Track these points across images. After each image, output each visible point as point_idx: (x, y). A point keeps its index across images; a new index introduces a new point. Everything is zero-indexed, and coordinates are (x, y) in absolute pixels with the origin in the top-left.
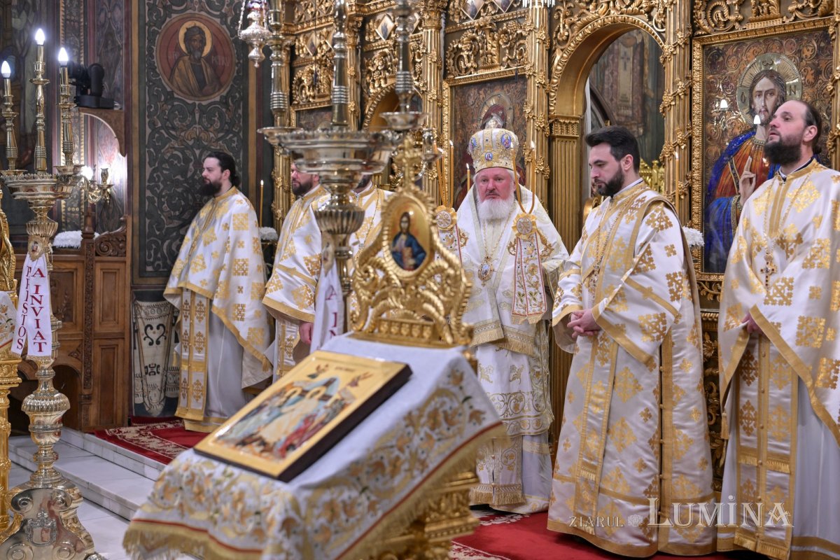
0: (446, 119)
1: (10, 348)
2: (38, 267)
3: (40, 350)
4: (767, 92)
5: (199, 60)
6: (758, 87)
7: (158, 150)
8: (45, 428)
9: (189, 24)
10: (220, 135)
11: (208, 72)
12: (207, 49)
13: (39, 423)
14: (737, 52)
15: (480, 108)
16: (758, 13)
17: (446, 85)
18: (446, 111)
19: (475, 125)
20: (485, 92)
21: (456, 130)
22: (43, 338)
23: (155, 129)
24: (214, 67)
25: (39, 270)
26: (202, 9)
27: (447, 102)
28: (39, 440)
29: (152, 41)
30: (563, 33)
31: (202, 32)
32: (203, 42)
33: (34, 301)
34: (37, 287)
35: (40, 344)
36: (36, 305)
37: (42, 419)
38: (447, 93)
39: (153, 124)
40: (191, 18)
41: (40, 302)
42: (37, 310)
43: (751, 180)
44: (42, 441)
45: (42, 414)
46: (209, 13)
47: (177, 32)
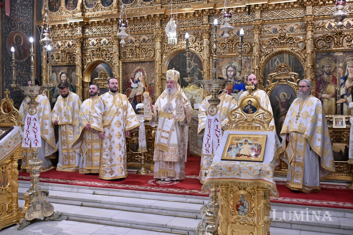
0: (121, 72)
1: (21, 145)
2: (34, 117)
3: (36, 145)
4: (231, 71)
5: (19, 47)
6: (229, 69)
7: (8, 77)
8: (36, 171)
9: (16, 35)
10: (26, 73)
11: (22, 51)
12: (22, 43)
13: (34, 170)
14: (222, 60)
15: (133, 69)
16: (229, 52)
17: (120, 62)
18: (121, 69)
19: (131, 74)
20: (135, 65)
21: (123, 75)
22: (37, 141)
23: (7, 70)
24: (24, 50)
25: (35, 118)
26: (20, 30)
27: (121, 67)
28: (33, 176)
29: (6, 39)
30: (167, 51)
31: (20, 38)
32: (21, 41)
33: (34, 129)
34: (35, 124)
35: (36, 143)
36: (35, 130)
37: (35, 168)
38: (121, 64)
39: (6, 68)
40: (17, 32)
41: (37, 129)
42: (36, 132)
43: (227, 92)
44: (35, 176)
45: (35, 167)
46: (22, 31)
47: (13, 37)
